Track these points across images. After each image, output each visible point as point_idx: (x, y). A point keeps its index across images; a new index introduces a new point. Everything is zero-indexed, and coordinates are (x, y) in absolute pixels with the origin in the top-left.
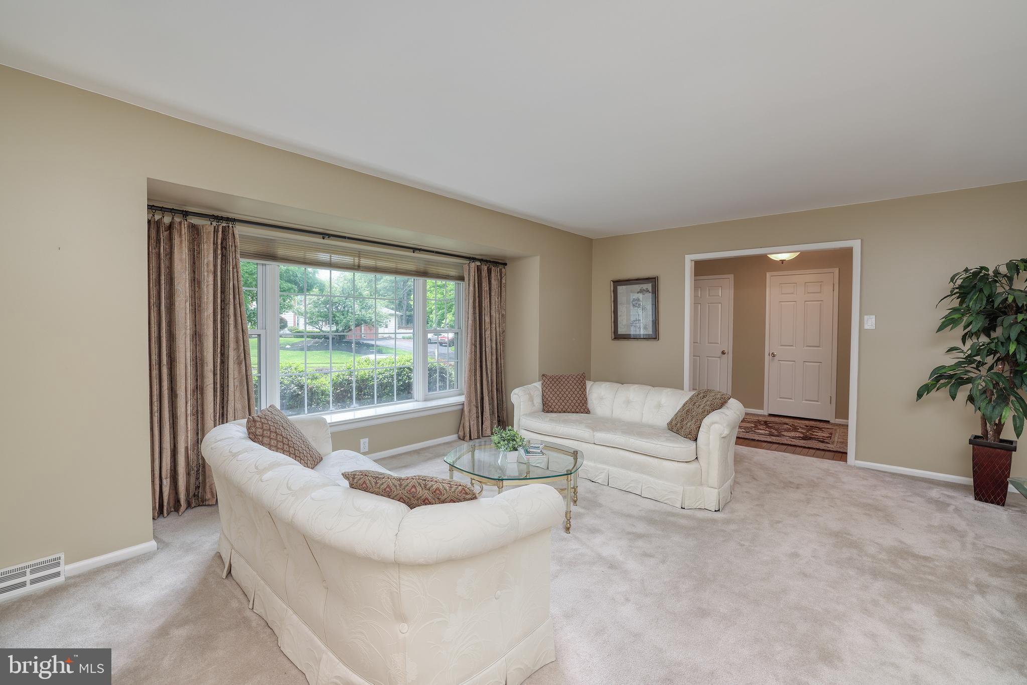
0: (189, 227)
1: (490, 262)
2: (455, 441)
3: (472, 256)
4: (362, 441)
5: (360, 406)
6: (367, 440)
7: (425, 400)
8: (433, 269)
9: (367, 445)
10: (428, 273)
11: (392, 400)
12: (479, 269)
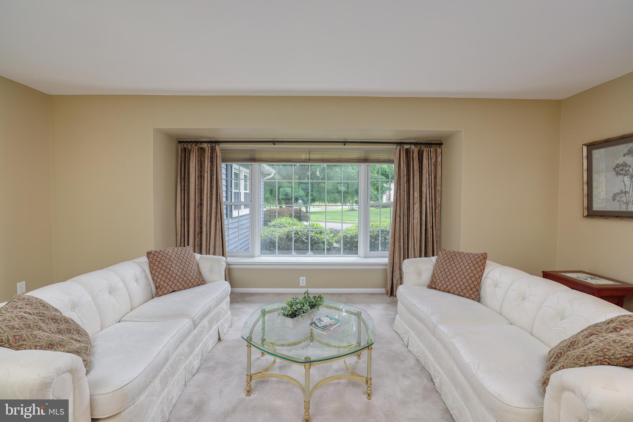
0: (198, 149)
1: (421, 144)
2: (382, 294)
3: (399, 141)
4: (301, 278)
5: (297, 254)
6: (304, 278)
7: (365, 257)
8: (373, 156)
9: (305, 282)
10: (368, 159)
11: (323, 253)
12: (407, 151)
